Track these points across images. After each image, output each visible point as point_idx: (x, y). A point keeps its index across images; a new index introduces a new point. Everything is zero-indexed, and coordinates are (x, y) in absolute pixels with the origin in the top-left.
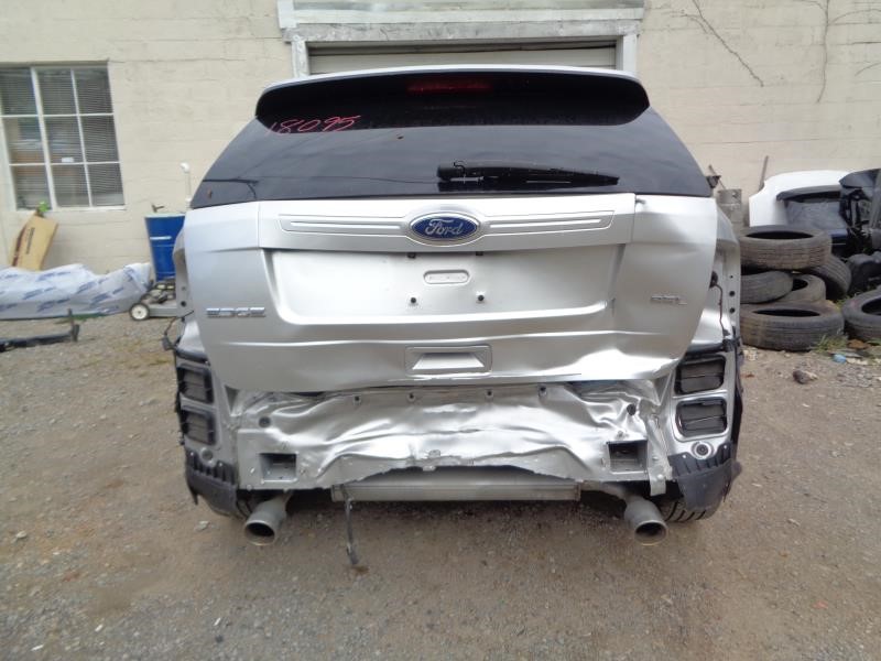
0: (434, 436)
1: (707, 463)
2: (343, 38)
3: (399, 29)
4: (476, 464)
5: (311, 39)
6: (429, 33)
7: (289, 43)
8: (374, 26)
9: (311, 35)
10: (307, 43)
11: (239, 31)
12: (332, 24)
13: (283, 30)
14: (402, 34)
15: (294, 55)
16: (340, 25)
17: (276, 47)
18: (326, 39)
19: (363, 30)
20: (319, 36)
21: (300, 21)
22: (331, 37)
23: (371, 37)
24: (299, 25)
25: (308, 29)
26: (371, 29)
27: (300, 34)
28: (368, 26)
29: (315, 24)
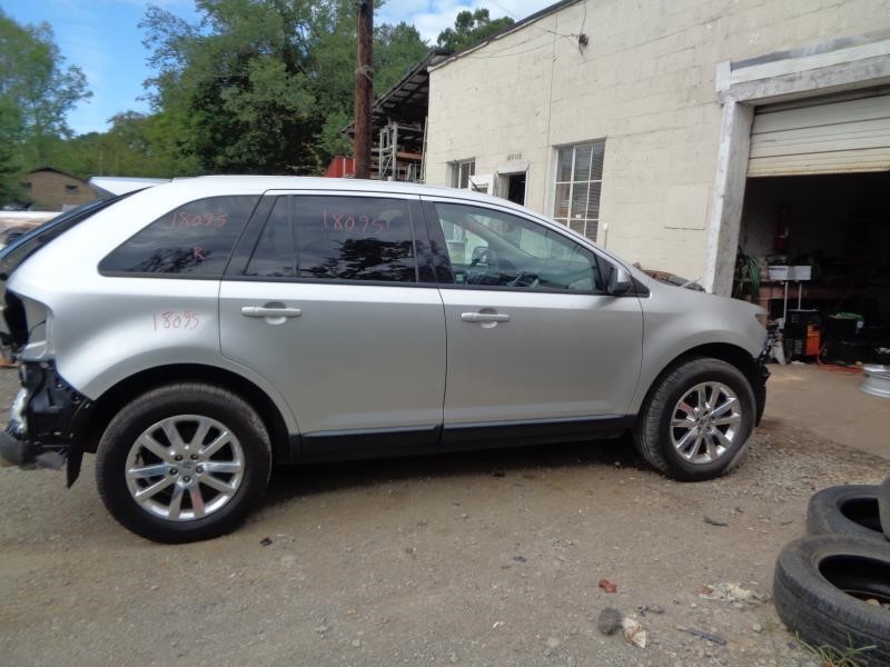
2: (771, 93)
3: (831, 73)
5: (741, 98)
6: (867, 72)
7: (722, 105)
8: (803, 74)
9: (742, 94)
10: (737, 103)
11: (688, 100)
12: (762, 80)
13: (719, 93)
14: (834, 77)
15: (725, 115)
16: (770, 78)
17: (712, 109)
18: (755, 97)
19: (792, 80)
20: (749, 95)
21: (733, 82)
22: (759, 93)
23: (800, 87)
24: (732, 86)
25: (740, 88)
26: (800, 77)
27: (732, 95)
28: (798, 75)
29: (747, 82)
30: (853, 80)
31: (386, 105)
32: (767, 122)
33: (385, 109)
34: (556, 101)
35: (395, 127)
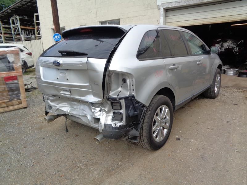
0: (73, 109)
1: (116, 128)
4: (75, 116)
5: (165, 7)
6: (199, 1)
7: (159, 9)
9: (165, 6)
10: (164, 8)
11: (147, 7)
12: (171, 2)
13: (158, 6)
14: (191, 2)
15: (160, 12)
16: (173, 2)
17: (156, 10)
18: (169, 7)
19: (179, 2)
20: (167, 6)
21: (162, 3)
22: (170, 6)
23: (182, 4)
24: (162, 4)
25: (164, 4)
26: (182, 2)
27: (162, 6)
28: (181, 1)
29: (166, 3)
30: (196, 3)
31: (12, 9)
32: (170, 13)
33: (12, 11)
34: (98, 8)
35: (18, 17)
